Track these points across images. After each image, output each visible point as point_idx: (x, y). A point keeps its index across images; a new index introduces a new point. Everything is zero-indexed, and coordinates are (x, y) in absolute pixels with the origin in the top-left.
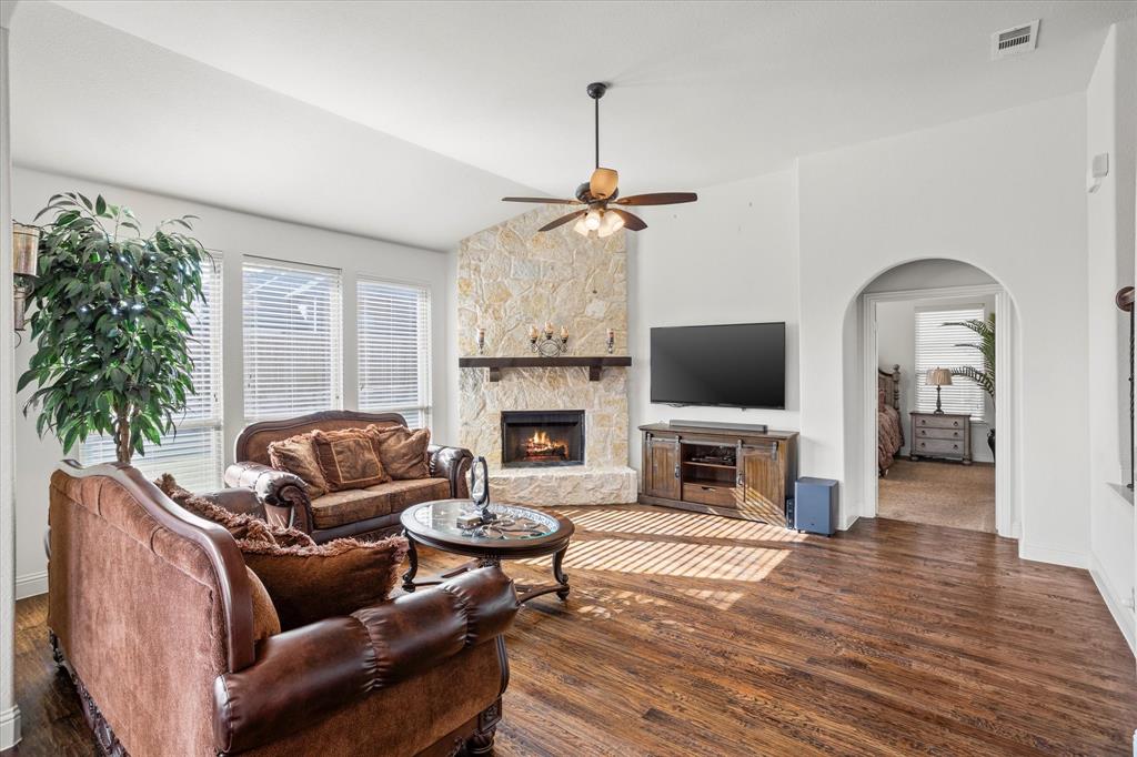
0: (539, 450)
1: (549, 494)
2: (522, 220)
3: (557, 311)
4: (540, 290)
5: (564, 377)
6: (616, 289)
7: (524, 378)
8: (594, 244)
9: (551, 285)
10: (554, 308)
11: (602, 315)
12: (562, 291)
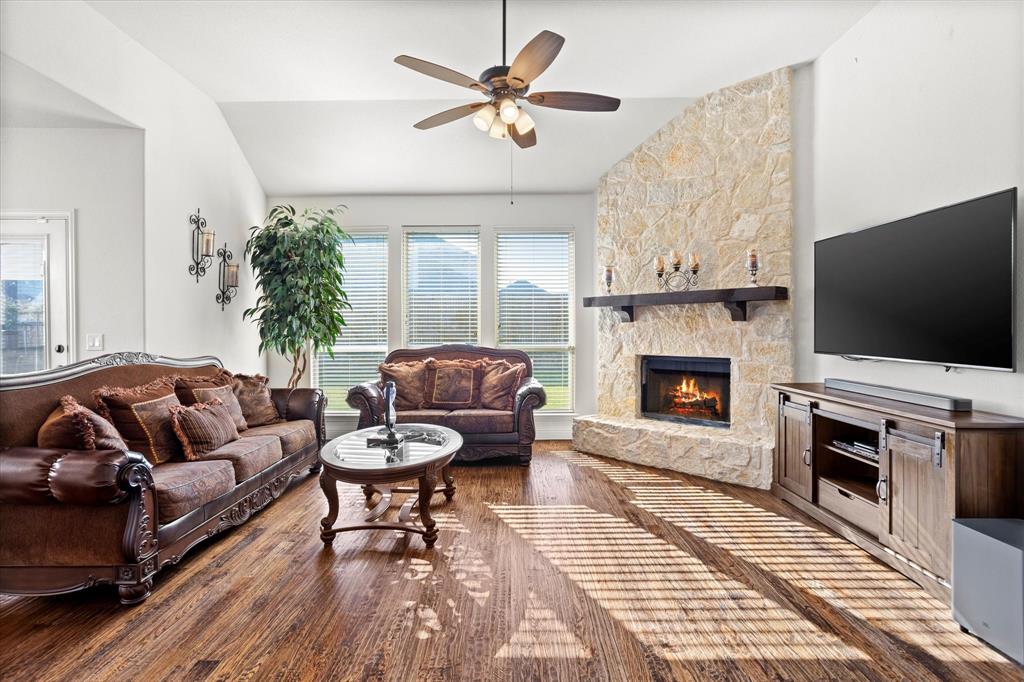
0: (687, 401)
1: (656, 453)
2: (657, 139)
3: (695, 236)
4: (677, 214)
5: (703, 316)
6: (774, 194)
7: (660, 318)
8: (742, 142)
9: (688, 207)
10: (692, 234)
11: (753, 234)
12: (702, 212)
